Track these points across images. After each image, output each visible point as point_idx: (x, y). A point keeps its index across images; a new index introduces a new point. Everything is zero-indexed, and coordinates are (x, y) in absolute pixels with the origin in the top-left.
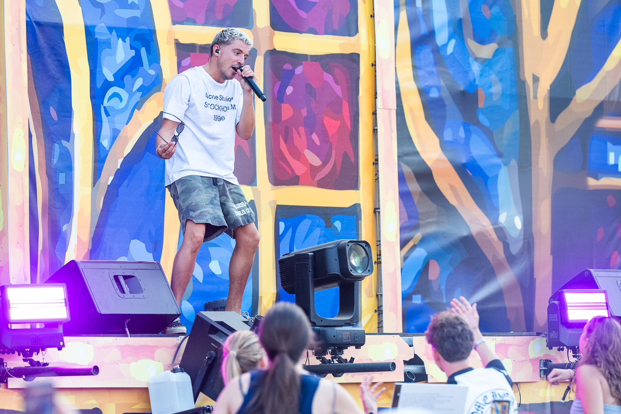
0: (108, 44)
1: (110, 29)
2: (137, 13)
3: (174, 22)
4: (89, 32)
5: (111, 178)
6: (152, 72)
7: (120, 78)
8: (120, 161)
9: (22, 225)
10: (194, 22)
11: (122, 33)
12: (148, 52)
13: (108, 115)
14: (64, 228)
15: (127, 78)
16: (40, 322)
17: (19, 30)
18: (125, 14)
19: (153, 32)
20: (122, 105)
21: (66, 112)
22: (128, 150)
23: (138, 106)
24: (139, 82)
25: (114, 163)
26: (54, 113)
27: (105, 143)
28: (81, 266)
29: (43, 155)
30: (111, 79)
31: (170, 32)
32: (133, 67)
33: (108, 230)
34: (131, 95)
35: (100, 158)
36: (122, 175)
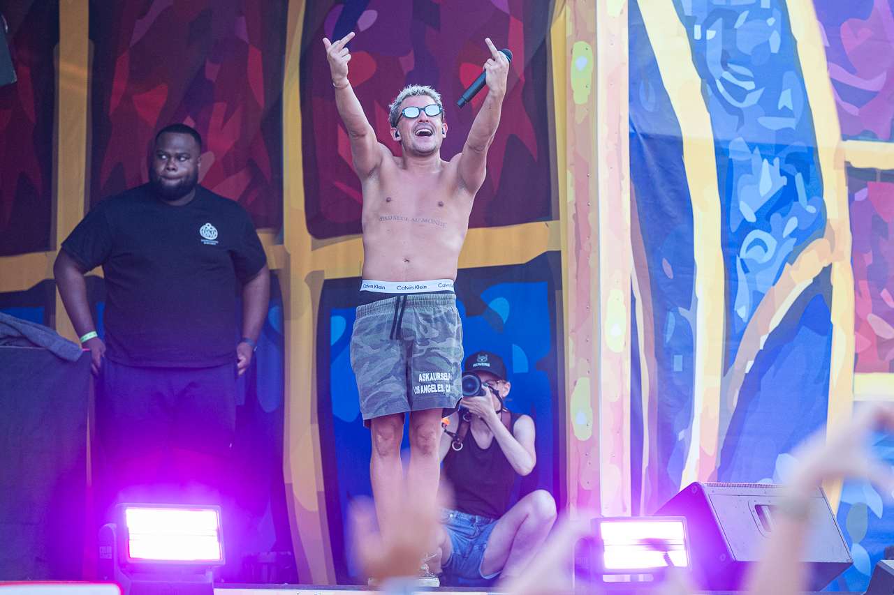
0: (748, 168)
1: (752, 146)
2: (791, 123)
3: (845, 137)
4: (721, 151)
5: (750, 364)
6: (811, 209)
7: (765, 217)
8: (764, 339)
9: (620, 430)
10: (874, 137)
11: (769, 151)
12: (807, 180)
13: (746, 271)
14: (681, 435)
15: (776, 217)
16: (644, 572)
17: (619, 145)
18: (774, 124)
19: (813, 151)
20: (767, 257)
21: (686, 265)
22: (775, 323)
23: (791, 258)
24: (792, 224)
25: (755, 341)
26: (668, 269)
27: (742, 312)
28: (707, 491)
29: (651, 328)
30: (751, 218)
31: (839, 151)
32: (784, 200)
33: (744, 439)
34: (781, 242)
35: (734, 333)
36: (766, 359)
